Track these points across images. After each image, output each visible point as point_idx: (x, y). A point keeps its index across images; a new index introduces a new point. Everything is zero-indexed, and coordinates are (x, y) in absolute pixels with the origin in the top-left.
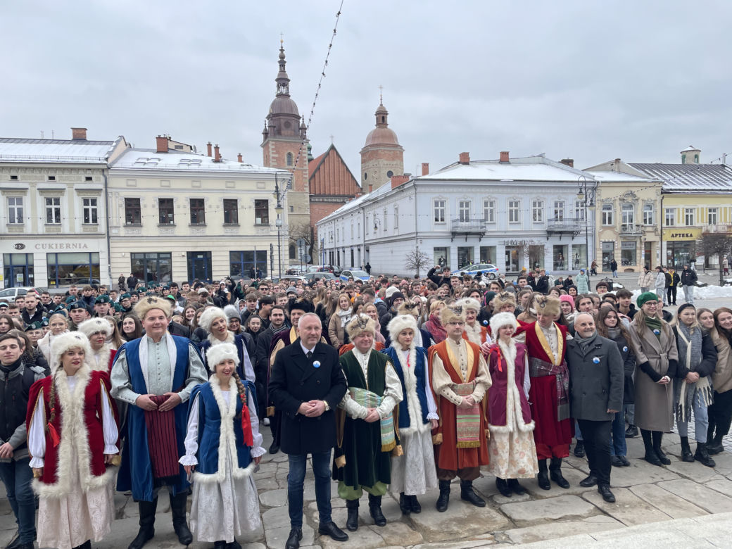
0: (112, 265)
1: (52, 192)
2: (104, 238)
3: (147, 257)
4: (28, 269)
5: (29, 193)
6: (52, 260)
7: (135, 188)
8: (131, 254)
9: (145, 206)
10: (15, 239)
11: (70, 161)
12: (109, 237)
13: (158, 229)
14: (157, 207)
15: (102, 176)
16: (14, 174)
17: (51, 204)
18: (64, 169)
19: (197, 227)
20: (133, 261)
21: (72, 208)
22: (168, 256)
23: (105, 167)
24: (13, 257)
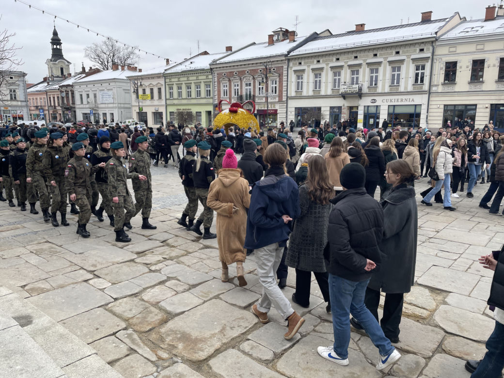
0: (430, 114)
1: (397, 63)
2: (426, 94)
3: (456, 108)
4: (376, 116)
5: (382, 65)
6: (391, 111)
7: (454, 53)
8: (445, 105)
9: (461, 67)
10: (372, 96)
11: (410, 39)
12: (430, 93)
13: (468, 85)
14: (470, 67)
15: (431, 48)
16: (375, 53)
17: (395, 72)
18: (406, 45)
20: (445, 111)
21: (408, 72)
22: (474, 107)
23: (434, 39)
24: (369, 108)
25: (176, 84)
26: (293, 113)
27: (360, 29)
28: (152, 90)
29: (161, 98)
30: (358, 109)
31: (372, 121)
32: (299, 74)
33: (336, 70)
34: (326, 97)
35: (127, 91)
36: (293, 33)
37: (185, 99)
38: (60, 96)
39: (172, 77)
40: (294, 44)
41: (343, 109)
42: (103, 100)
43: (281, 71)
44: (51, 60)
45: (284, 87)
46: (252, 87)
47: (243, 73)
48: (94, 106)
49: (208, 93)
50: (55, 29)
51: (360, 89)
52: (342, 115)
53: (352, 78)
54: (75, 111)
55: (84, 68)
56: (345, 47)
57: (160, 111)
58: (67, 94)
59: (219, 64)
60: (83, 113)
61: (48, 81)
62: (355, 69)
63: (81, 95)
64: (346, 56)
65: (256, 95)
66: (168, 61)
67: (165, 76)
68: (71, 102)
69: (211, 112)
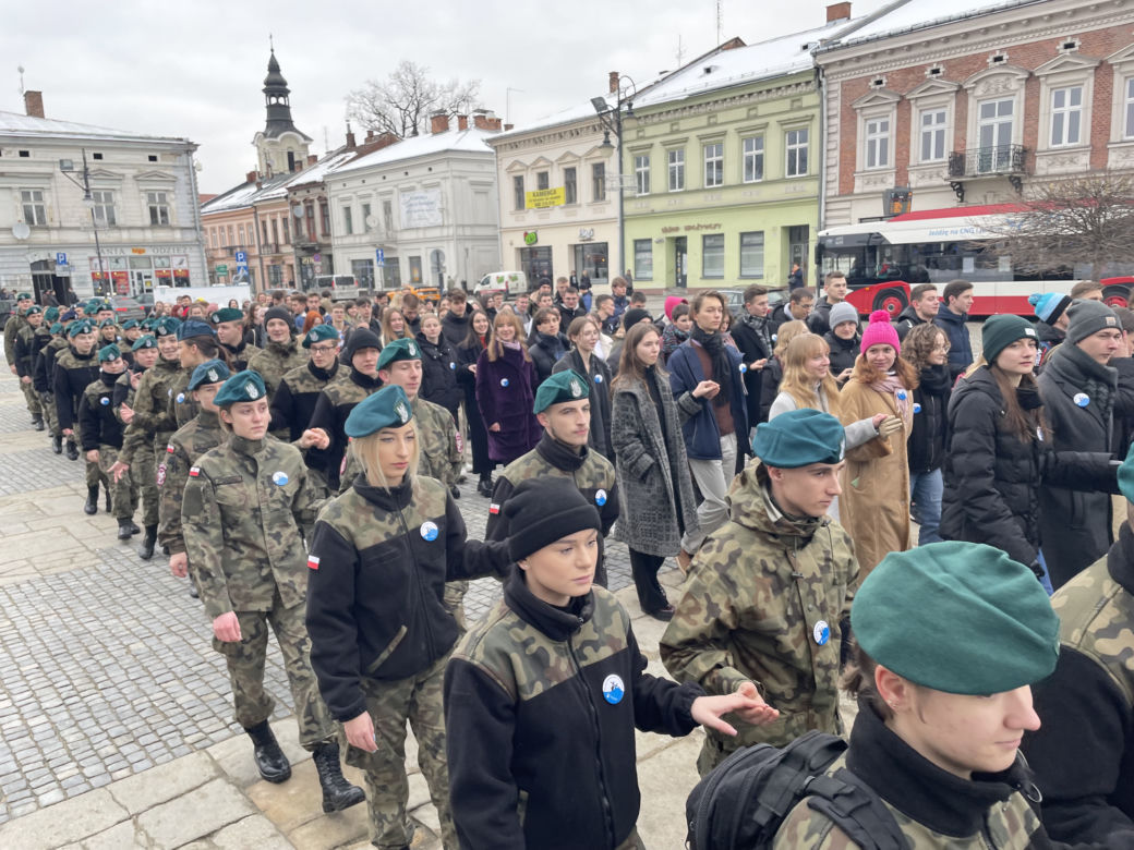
25: (664, 144)
28: (570, 173)
29: (604, 198)
35: (481, 188)
37: (697, 191)
38: (289, 216)
39: (649, 121)
42: (409, 219)
44: (265, 135)
46: (1016, 118)
47: (974, 64)
48: (384, 236)
49: (797, 162)
50: (273, 55)
54: (330, 257)
55: (351, 137)
57: (598, 239)
58: (309, 208)
59: (847, 46)
60: (354, 262)
61: (258, 180)
63: (348, 210)
65: (1041, 146)
66: (614, 77)
68: (319, 230)
69: (807, 227)
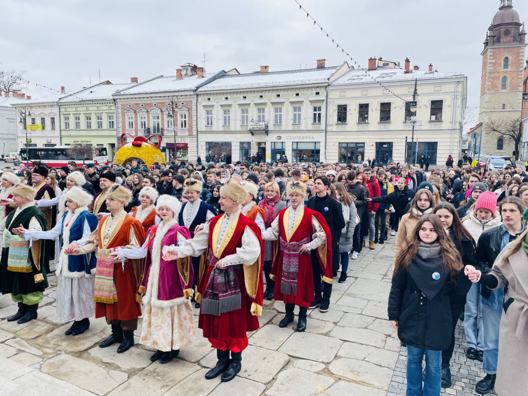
0: (327, 151)
1: (297, 103)
2: (323, 132)
3: (349, 146)
4: (282, 152)
5: (285, 105)
6: (295, 147)
7: (344, 98)
8: (339, 143)
9: (350, 110)
10: (277, 133)
11: (308, 82)
12: (326, 132)
13: (357, 126)
14: (358, 110)
15: (325, 92)
16: (278, 93)
17: (296, 111)
18: (304, 88)
19: (384, 124)
20: (340, 148)
21: (307, 112)
22: (363, 145)
23: (327, 84)
24: (276, 144)
25: (73, 114)
26: (205, 147)
27: (264, 71)
28: (43, 119)
29: (54, 129)
30: (265, 145)
31: (278, 156)
32: (209, 109)
33: (244, 107)
34: (235, 132)
35: (11, 120)
36: (202, 69)
37: (84, 130)
39: (68, 106)
40: (203, 80)
41: (253, 144)
43: (190, 105)
45: (193, 122)
46: (160, 120)
47: (150, 105)
49: (111, 124)
51: (267, 127)
52: (252, 150)
53: (259, 115)
56: (250, 86)
57: (53, 143)
59: (123, 95)
62: (261, 107)
64: (252, 94)
65: (165, 128)
66: (63, 88)
67: (59, 105)
69: (114, 144)
